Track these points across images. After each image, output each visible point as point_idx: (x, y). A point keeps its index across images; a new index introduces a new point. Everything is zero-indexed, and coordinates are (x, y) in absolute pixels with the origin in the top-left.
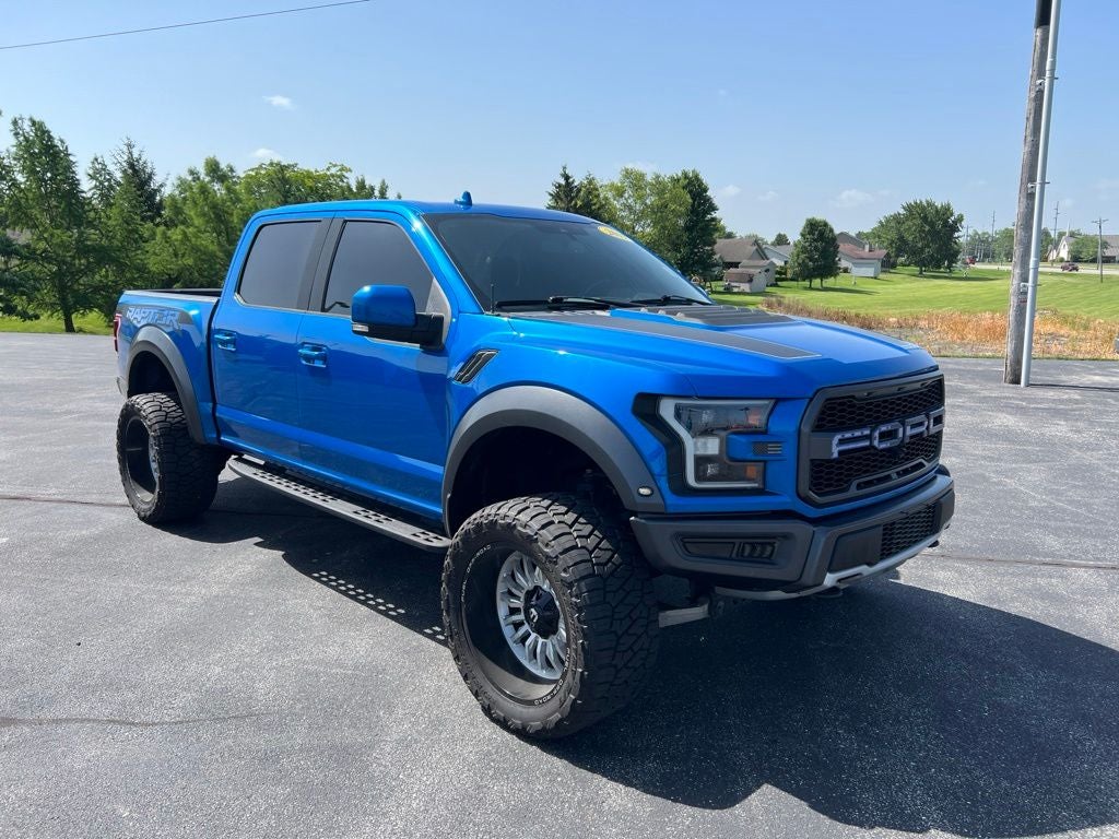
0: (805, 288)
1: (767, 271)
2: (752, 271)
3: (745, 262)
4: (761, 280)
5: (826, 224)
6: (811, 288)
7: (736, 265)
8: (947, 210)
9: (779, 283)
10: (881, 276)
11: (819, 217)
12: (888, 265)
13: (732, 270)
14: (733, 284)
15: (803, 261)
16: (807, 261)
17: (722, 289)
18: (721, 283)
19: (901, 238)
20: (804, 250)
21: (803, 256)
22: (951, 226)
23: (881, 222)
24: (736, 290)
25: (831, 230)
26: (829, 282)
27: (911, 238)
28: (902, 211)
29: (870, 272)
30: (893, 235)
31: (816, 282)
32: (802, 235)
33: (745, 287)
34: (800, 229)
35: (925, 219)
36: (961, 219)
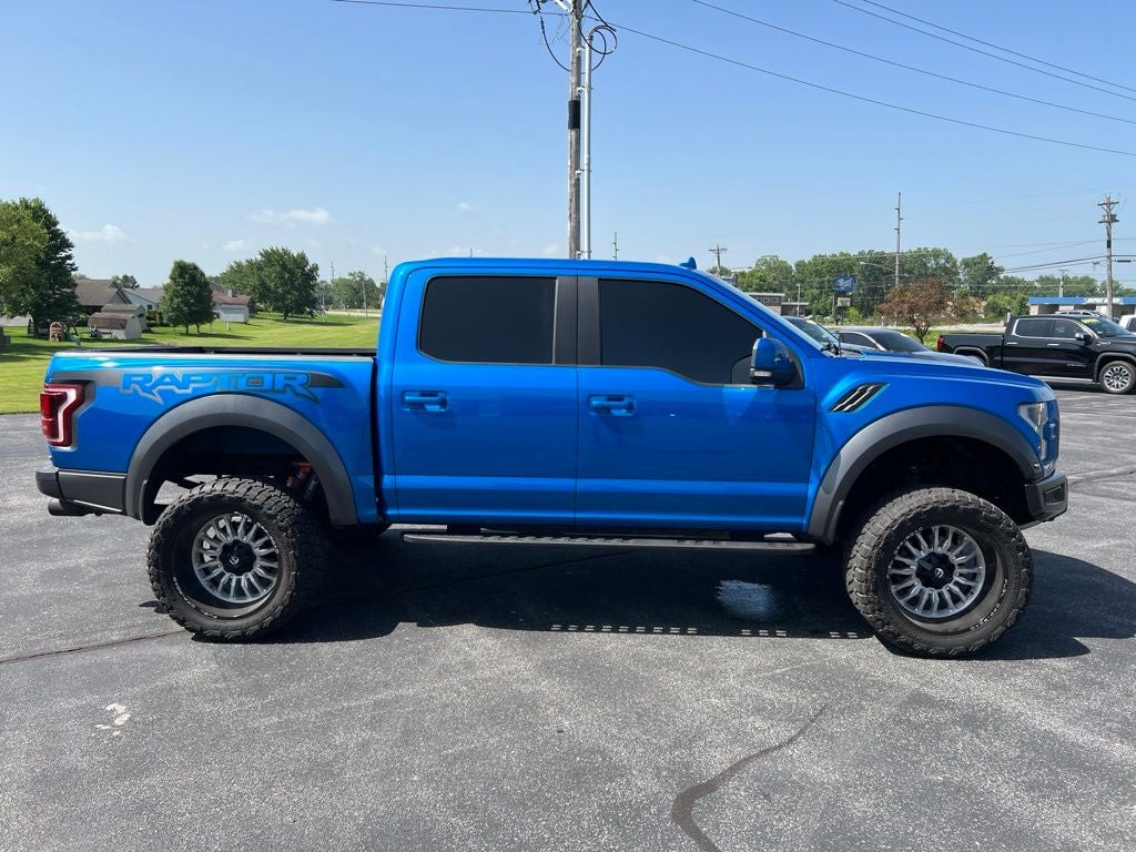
0: (182, 334)
1: (141, 315)
2: (123, 316)
3: (108, 306)
4: (136, 325)
5: (196, 268)
6: (187, 334)
7: (98, 309)
8: (302, 259)
9: (153, 329)
10: (251, 321)
11: (188, 260)
12: (253, 311)
13: (97, 314)
14: (102, 330)
15: (178, 307)
16: (182, 305)
17: (87, 336)
18: (86, 329)
19: (263, 284)
20: (176, 294)
21: (176, 300)
22: (307, 275)
23: (232, 267)
24: (106, 337)
25: (202, 274)
26: (205, 328)
27: (272, 285)
28: (259, 258)
29: (241, 318)
30: (254, 281)
31: (193, 328)
32: (171, 278)
33: (120, 334)
34: (169, 272)
35: (284, 267)
36: (315, 268)
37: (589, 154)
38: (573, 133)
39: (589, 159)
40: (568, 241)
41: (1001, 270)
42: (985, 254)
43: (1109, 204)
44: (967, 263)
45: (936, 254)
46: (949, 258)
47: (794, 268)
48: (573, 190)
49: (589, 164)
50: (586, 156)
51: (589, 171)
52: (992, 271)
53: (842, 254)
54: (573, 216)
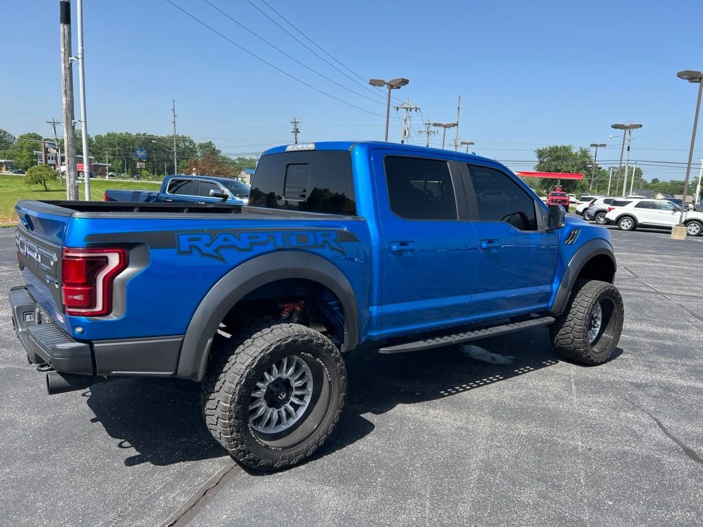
37: (82, 46)
38: (66, 27)
39: (83, 50)
40: (64, 112)
41: (219, 152)
42: (211, 142)
43: (295, 123)
44: (201, 146)
45: (184, 139)
46: (191, 142)
47: (94, 140)
48: (68, 72)
49: (83, 54)
50: (80, 48)
51: (83, 59)
52: (214, 152)
53: (127, 133)
54: (69, 92)
